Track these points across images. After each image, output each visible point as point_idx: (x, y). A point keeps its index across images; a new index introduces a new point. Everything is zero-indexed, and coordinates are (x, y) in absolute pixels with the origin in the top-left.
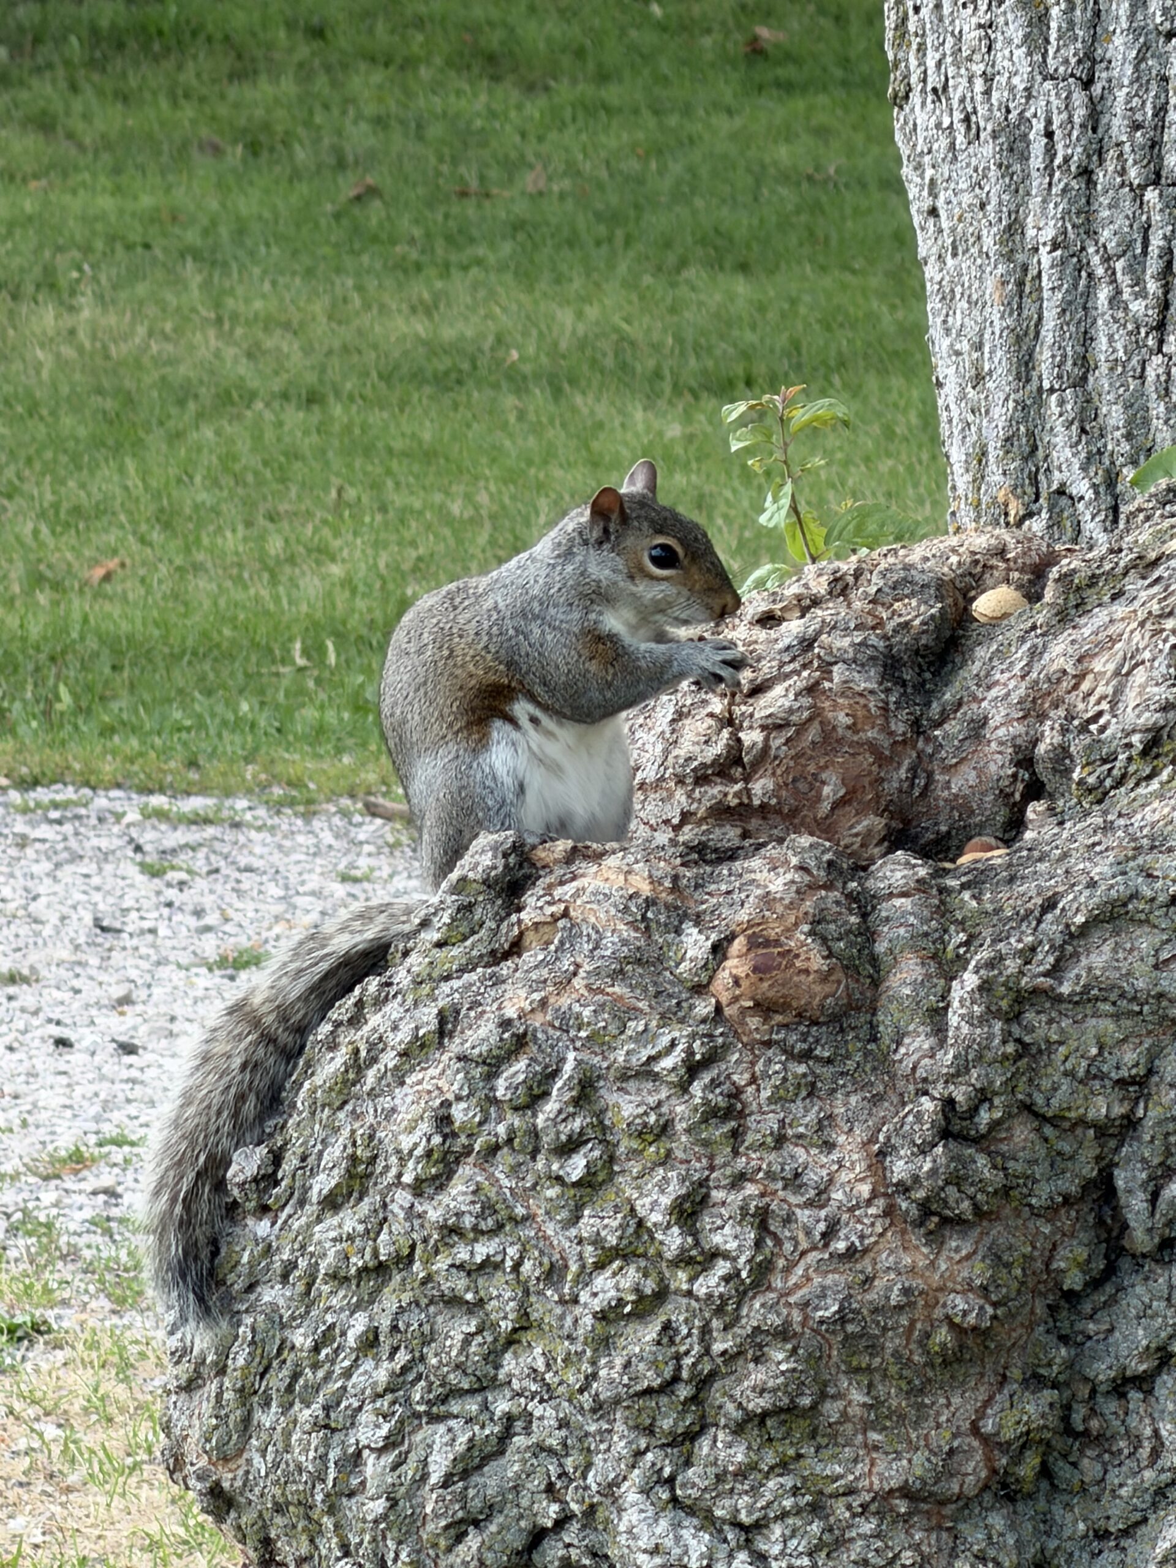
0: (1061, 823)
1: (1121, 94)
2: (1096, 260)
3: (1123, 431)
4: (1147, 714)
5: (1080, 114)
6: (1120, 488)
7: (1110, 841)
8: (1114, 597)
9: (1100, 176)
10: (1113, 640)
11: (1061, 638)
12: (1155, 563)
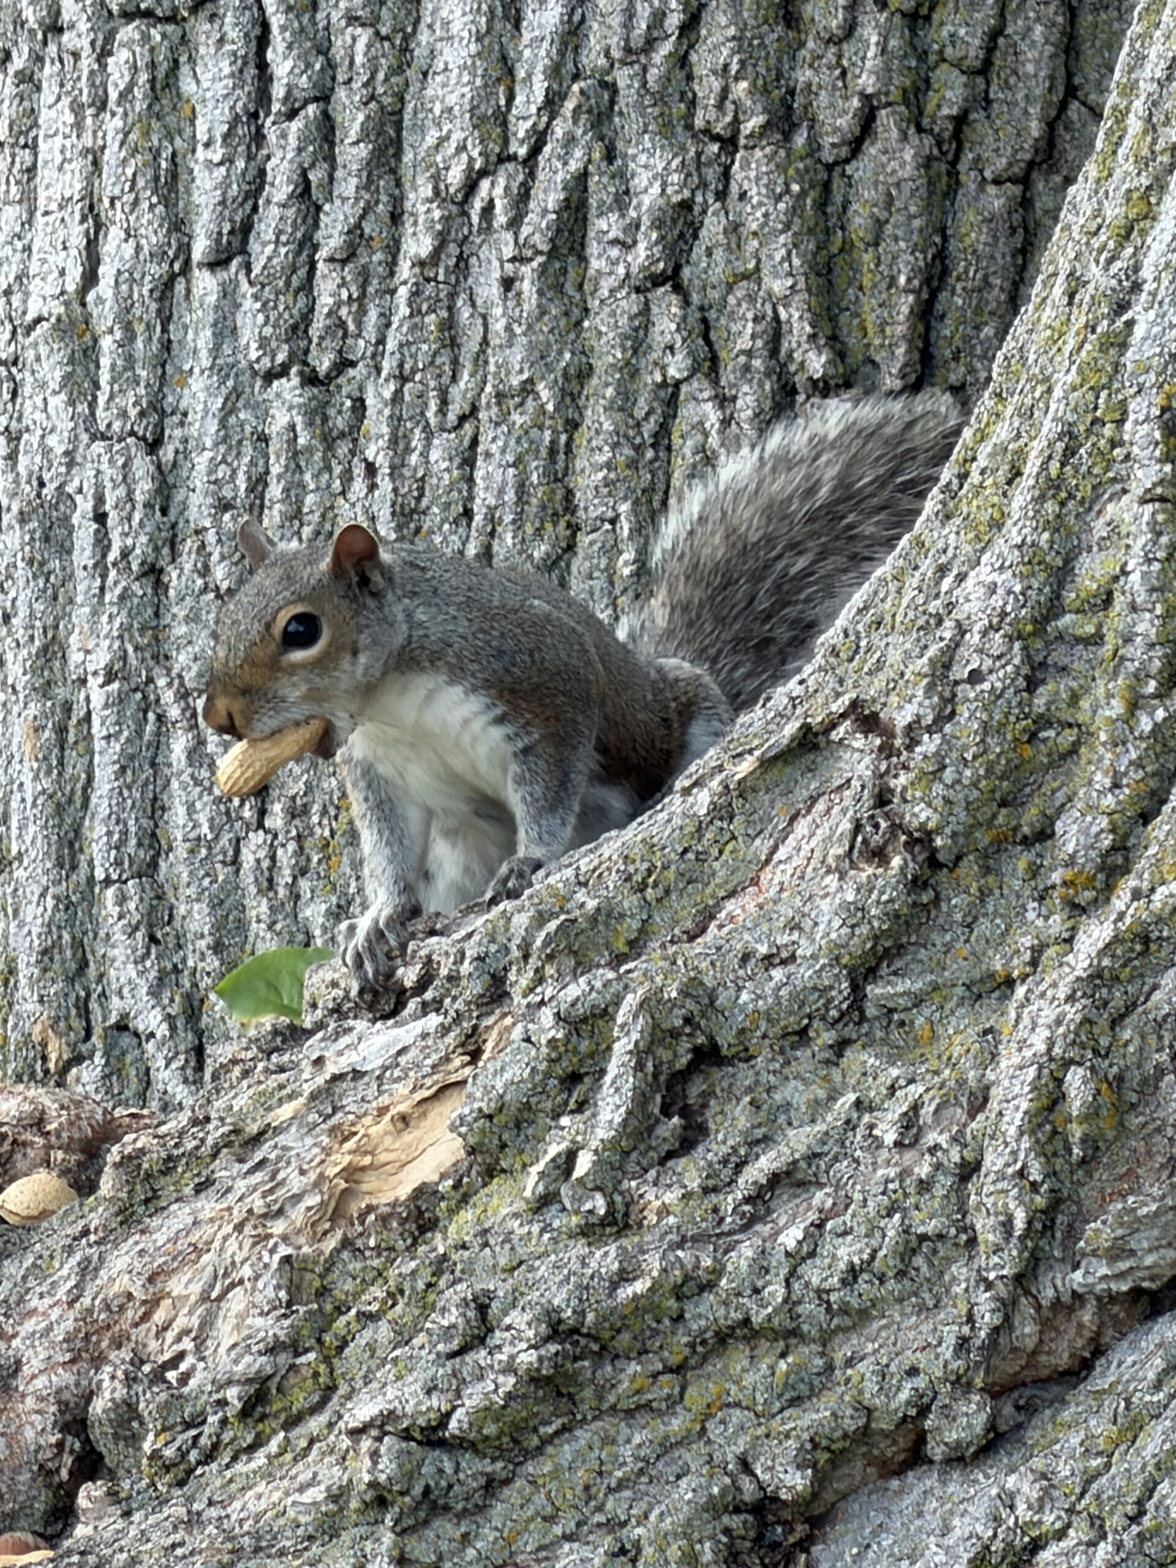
0: (127, 1514)
1: (202, 461)
2: (168, 696)
3: (209, 940)
4: (248, 1359)
5: (143, 488)
6: (205, 1020)
7: (198, 1540)
8: (199, 1189)
9: (172, 576)
10: (198, 1251)
11: (124, 1247)
12: (257, 1139)
